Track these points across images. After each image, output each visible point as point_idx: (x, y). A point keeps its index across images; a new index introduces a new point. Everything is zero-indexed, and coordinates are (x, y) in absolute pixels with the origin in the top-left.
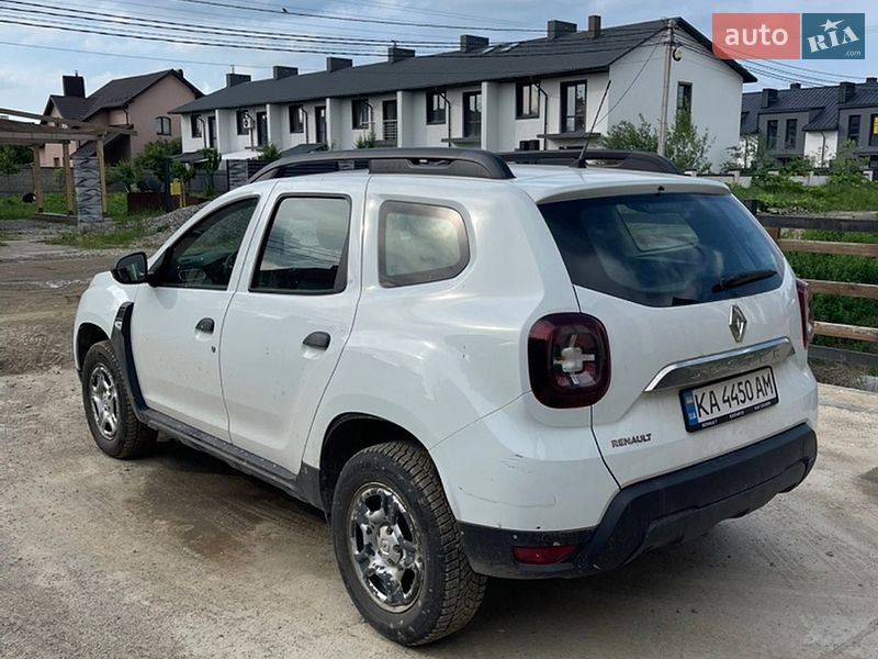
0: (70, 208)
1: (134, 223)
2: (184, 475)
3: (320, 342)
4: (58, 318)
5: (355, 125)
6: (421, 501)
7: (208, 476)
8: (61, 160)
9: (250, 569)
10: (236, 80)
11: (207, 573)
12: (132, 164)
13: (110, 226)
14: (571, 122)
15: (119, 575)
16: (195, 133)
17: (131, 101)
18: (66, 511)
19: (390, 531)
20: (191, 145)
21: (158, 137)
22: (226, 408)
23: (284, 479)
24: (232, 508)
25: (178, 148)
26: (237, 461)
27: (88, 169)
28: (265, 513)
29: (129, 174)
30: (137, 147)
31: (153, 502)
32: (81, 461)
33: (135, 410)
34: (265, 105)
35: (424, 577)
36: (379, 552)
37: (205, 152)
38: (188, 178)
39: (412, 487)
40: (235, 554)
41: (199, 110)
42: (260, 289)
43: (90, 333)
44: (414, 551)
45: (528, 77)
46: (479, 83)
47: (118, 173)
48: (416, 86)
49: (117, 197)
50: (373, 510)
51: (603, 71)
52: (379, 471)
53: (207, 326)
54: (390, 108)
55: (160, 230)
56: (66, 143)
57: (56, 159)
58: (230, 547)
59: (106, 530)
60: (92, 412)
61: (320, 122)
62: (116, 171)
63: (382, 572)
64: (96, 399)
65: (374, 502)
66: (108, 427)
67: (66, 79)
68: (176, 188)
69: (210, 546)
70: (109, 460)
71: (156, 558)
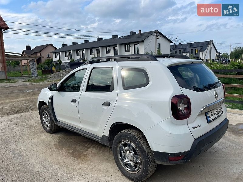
0: (29, 74)
1: (45, 77)
2: (67, 137)
3: (108, 104)
4: (30, 99)
5: (91, 54)
6: (140, 145)
7: (73, 137)
8: (26, 64)
9: (90, 162)
10: (64, 45)
11: (79, 164)
12: (42, 64)
13: (39, 77)
14: (136, 52)
15: (56, 166)
16: (56, 57)
17: (41, 50)
18: (40, 149)
19: (130, 152)
20: (55, 59)
21: (47, 58)
22: (81, 121)
23: (98, 139)
24: (81, 145)
25: (52, 60)
26: (84, 134)
27: (34, 65)
28: (90, 146)
29: (42, 66)
30: (43, 60)
31: (61, 145)
32: (41, 134)
33: (54, 122)
34: (71, 50)
35: (142, 164)
36: (127, 158)
37: (58, 61)
38: (55, 66)
39: (137, 142)
40: (85, 158)
41: (56, 52)
42: (88, 91)
43: (42, 103)
44: (138, 158)
45: (127, 43)
46: (117, 45)
47: (39, 66)
48: (104, 46)
49: (39, 71)
50: (125, 147)
51: (142, 41)
52: (127, 137)
53: (74, 101)
54: (98, 50)
55: (51, 78)
56: (27, 60)
57: (25, 64)
58: (83, 156)
59: (51, 153)
60: (43, 123)
61: (83, 54)
62: (39, 65)
63: (128, 163)
64: (44, 119)
65: (125, 145)
66: (47, 126)
67: (27, 46)
68: (53, 69)
69: (78, 156)
70: (48, 134)
71: (65, 160)
